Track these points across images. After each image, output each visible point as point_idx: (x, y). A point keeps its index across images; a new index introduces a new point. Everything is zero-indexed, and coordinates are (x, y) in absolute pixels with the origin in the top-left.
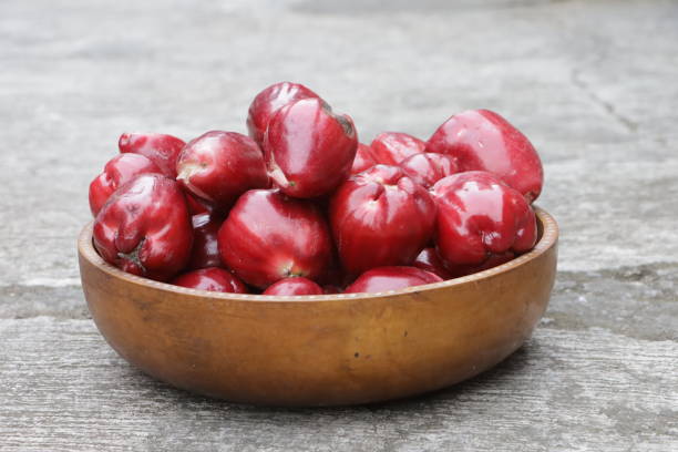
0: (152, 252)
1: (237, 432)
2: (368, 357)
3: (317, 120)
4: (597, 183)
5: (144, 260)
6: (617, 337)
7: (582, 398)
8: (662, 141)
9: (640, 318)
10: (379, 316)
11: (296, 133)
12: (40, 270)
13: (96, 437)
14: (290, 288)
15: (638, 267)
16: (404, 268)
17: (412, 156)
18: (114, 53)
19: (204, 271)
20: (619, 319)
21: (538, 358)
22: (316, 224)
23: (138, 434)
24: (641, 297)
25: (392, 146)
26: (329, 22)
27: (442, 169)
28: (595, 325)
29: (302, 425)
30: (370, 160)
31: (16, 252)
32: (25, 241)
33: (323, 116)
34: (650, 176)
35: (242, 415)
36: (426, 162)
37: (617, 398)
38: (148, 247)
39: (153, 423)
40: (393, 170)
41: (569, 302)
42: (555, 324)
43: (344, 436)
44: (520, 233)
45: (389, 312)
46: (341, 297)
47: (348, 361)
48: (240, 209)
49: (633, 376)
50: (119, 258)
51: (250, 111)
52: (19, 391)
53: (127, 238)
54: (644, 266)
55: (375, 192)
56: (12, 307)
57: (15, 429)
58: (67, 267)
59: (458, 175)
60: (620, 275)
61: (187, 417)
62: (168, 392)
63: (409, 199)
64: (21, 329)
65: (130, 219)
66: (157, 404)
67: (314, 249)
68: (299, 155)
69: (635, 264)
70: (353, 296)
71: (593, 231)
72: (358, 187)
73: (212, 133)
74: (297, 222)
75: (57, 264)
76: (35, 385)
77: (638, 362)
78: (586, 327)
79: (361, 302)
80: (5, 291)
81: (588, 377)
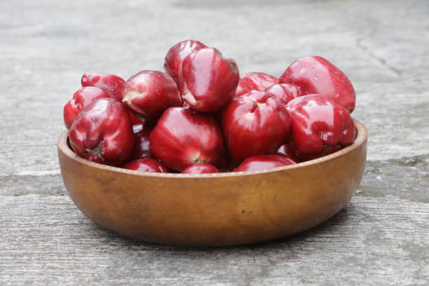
0: (108, 148)
1: (165, 263)
2: (251, 212)
3: (214, 61)
4: (380, 107)
5: (103, 153)
6: (403, 201)
7: (386, 239)
8: (419, 81)
9: (417, 189)
10: (258, 186)
11: (200, 70)
12: (27, 166)
13: (73, 268)
14: (198, 169)
15: (413, 158)
16: (271, 156)
17: (271, 86)
18: (62, 33)
19: (141, 160)
20: (404, 190)
21: (355, 215)
22: (214, 129)
23: (101, 266)
24: (416, 176)
25: (257, 81)
26: (199, 12)
27: (292, 94)
28: (389, 194)
29: (207, 258)
30: (246, 88)
31: (10, 155)
32: (15, 148)
33: (218, 59)
34: (415, 102)
35: (167, 253)
36: (282, 89)
37: (408, 238)
38: (106, 144)
39: (110, 259)
40: (263, 94)
41: (371, 180)
42: (363, 194)
43: (235, 265)
44: (345, 132)
45: (264, 183)
46: (233, 174)
47: (238, 215)
48: (165, 120)
49: (418, 224)
50: (87, 152)
51: (166, 59)
52: (20, 240)
53: (92, 139)
54: (417, 157)
55: (252, 107)
56: (11, 188)
57: (20, 265)
58: (44, 163)
59: (303, 97)
60: (402, 163)
61: (132, 255)
62: (118, 239)
63: (274, 111)
64: (18, 203)
65: (94, 127)
66: (111, 247)
67: (213, 144)
68: (202, 84)
69: (411, 156)
70: (240, 173)
71: (382, 136)
72: (240, 104)
73: (145, 72)
74: (202, 127)
75: (38, 162)
76: (31, 237)
77: (419, 216)
78: (383, 196)
79: (246, 177)
80: (6, 179)
81: (387, 226)
